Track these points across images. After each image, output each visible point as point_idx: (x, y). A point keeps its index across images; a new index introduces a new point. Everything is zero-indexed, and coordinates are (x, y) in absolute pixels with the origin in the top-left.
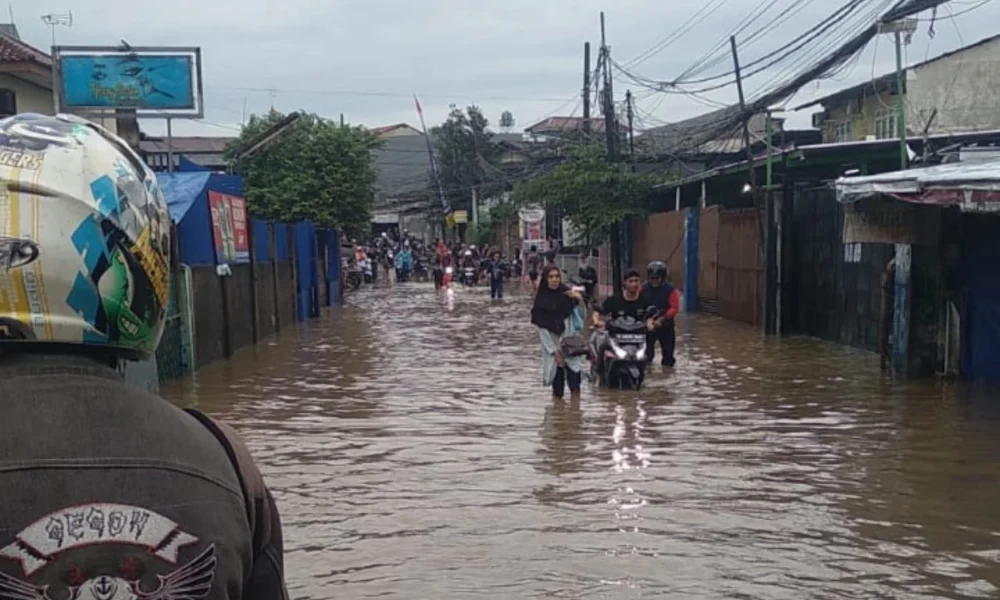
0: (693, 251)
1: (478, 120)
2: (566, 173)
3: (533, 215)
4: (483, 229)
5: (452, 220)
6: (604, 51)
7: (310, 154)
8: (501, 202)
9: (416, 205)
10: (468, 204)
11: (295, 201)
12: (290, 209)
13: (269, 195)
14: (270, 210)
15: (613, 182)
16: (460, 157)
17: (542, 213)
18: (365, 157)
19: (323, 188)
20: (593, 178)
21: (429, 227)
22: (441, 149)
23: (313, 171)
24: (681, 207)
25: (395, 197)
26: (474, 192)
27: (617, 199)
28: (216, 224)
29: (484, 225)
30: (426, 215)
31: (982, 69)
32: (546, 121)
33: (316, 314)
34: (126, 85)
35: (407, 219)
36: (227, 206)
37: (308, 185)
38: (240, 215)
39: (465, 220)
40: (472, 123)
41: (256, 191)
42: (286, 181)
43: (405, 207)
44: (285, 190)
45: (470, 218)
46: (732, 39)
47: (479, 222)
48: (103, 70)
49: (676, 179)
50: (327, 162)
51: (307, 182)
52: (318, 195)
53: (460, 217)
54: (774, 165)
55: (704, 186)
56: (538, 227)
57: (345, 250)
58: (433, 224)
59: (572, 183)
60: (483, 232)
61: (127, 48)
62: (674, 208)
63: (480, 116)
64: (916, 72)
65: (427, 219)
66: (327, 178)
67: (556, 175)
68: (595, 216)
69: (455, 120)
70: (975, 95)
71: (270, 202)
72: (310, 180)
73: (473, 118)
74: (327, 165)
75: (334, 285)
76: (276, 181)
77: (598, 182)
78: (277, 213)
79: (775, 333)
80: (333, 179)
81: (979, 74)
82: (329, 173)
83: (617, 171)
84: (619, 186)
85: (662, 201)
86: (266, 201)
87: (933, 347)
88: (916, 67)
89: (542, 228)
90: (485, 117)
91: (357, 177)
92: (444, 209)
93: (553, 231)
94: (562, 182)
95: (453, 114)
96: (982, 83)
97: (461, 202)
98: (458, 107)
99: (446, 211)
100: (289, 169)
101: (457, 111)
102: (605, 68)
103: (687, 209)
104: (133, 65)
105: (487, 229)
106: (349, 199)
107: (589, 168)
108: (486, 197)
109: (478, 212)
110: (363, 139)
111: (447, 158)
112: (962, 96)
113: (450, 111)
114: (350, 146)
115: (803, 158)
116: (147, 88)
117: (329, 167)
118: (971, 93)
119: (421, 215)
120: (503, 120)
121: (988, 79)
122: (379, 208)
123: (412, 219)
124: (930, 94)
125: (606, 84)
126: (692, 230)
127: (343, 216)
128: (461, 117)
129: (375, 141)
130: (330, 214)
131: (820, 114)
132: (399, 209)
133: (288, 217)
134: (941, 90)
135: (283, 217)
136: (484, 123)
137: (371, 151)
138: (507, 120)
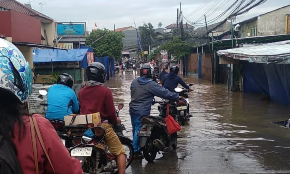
0: (200, 63)
1: (151, 26)
2: (171, 43)
3: (164, 53)
4: (152, 56)
5: (144, 53)
6: (181, 12)
7: (107, 39)
8: (157, 48)
9: (134, 49)
10: (148, 49)
11: (103, 51)
12: (102, 53)
13: (97, 50)
14: (97, 53)
15: (182, 46)
16: (146, 36)
17: (166, 53)
18: (120, 40)
19: (110, 47)
20: (178, 45)
21: (137, 55)
22: (141, 34)
23: (108, 43)
24: (198, 52)
25: (129, 47)
26: (150, 46)
27: (184, 50)
28: (88, 59)
29: (152, 55)
30: (137, 52)
31: (277, 16)
32: (171, 25)
33: (109, 79)
34: (70, 30)
35: (132, 53)
36: (90, 54)
37: (107, 47)
38: (92, 56)
39: (147, 54)
40: (149, 27)
41: (94, 48)
42: (101, 46)
43: (131, 50)
44: (101, 48)
45: (148, 53)
46: (205, 15)
47: (151, 54)
48: (66, 27)
49: (197, 45)
50: (111, 41)
51: (106, 46)
52: (109, 50)
53: (146, 53)
54: (214, 44)
55: (203, 47)
56: (166, 56)
57: (115, 62)
58: (139, 55)
59: (172, 46)
60: (152, 57)
61: (71, 22)
62: (196, 53)
63: (151, 25)
64: (260, 17)
65: (137, 53)
66: (111, 45)
67: (168, 44)
68: (178, 54)
69: (145, 26)
70: (276, 23)
71: (97, 51)
72: (107, 46)
73: (149, 26)
74: (111, 42)
75: (113, 72)
76: (99, 46)
77: (179, 46)
78: (99, 54)
79: (214, 83)
80: (113, 45)
81: (277, 18)
82: (112, 44)
83: (184, 43)
84: (184, 47)
85: (194, 51)
86: (96, 51)
87: (238, 86)
88: (260, 16)
89: (167, 56)
90: (153, 25)
91: (118, 45)
92: (141, 50)
93: (169, 58)
94: (169, 46)
95: (144, 25)
96: (277, 20)
97: (146, 49)
98: (146, 23)
99: (142, 51)
100: (102, 43)
101: (145, 24)
102: (181, 17)
103: (199, 53)
104: (72, 26)
105: (153, 56)
106: (117, 50)
107: (177, 42)
108: (153, 47)
109: (151, 51)
110: (120, 35)
111: (142, 37)
112: (272, 23)
113: (143, 24)
114: (117, 37)
115: (221, 43)
116: (75, 31)
117: (112, 42)
118: (275, 22)
119: (136, 52)
120: (159, 24)
121: (279, 19)
122: (124, 50)
123: (133, 53)
124: (264, 23)
125: (181, 21)
126: (200, 58)
127: (115, 54)
128: (146, 26)
129: (123, 36)
130: (112, 54)
131: (238, 27)
132: (129, 50)
133: (101, 55)
134: (267, 22)
135: (100, 55)
136: (153, 27)
137: (122, 38)
138: (160, 25)
